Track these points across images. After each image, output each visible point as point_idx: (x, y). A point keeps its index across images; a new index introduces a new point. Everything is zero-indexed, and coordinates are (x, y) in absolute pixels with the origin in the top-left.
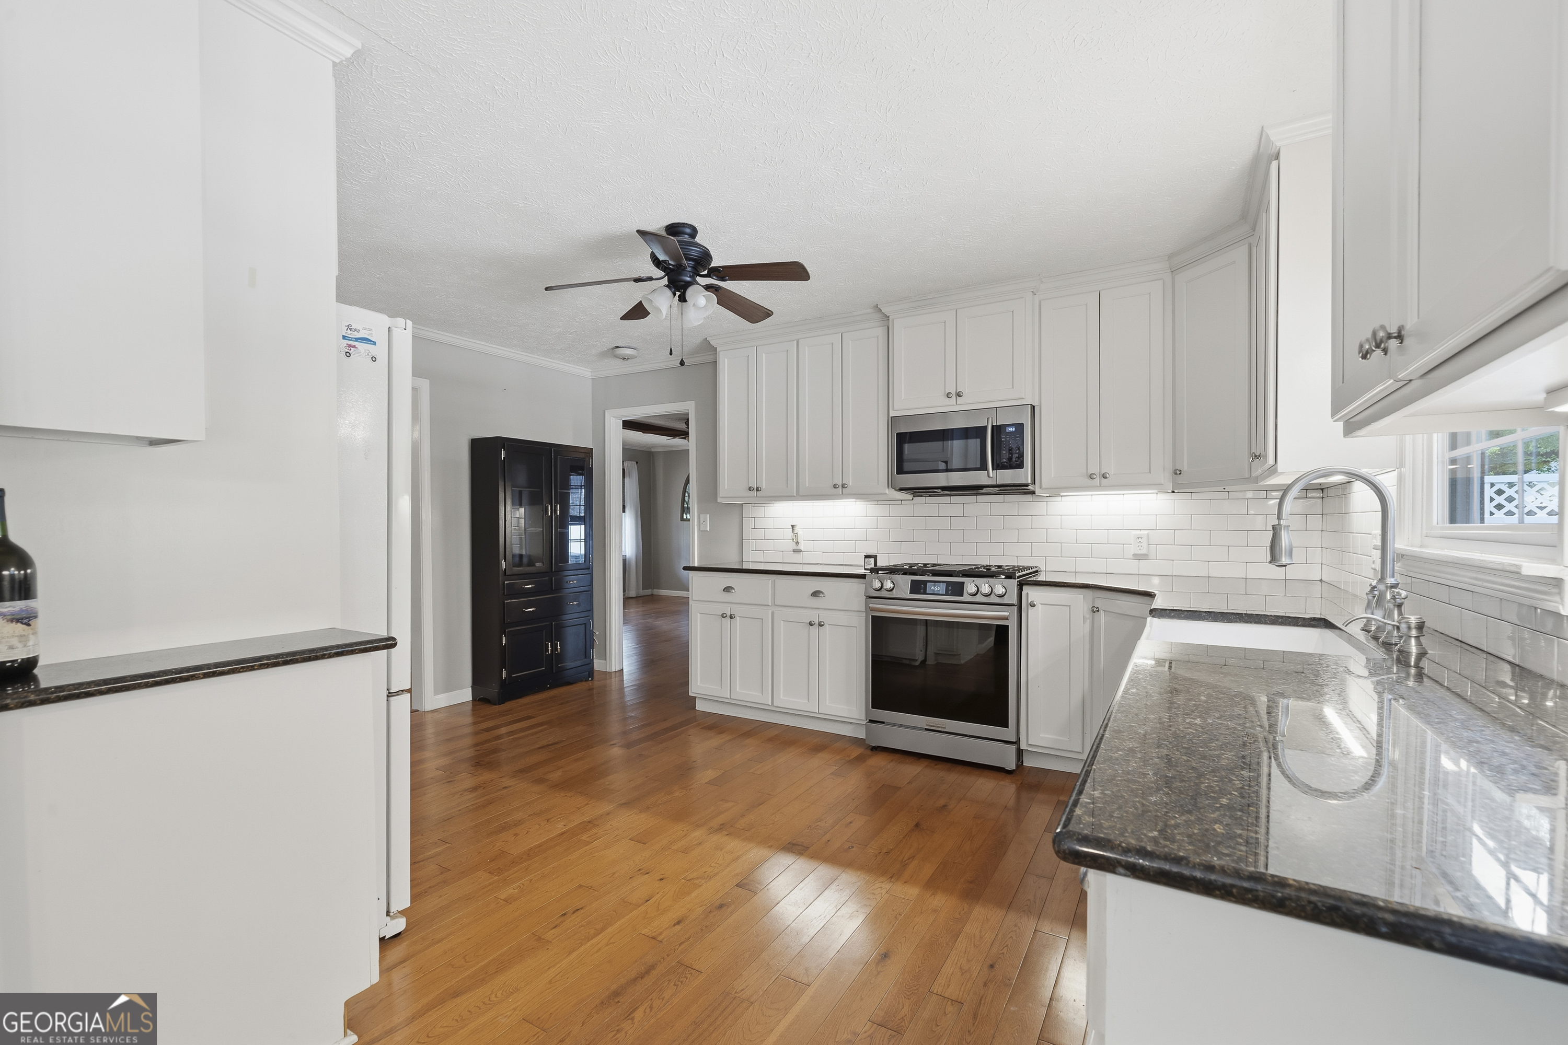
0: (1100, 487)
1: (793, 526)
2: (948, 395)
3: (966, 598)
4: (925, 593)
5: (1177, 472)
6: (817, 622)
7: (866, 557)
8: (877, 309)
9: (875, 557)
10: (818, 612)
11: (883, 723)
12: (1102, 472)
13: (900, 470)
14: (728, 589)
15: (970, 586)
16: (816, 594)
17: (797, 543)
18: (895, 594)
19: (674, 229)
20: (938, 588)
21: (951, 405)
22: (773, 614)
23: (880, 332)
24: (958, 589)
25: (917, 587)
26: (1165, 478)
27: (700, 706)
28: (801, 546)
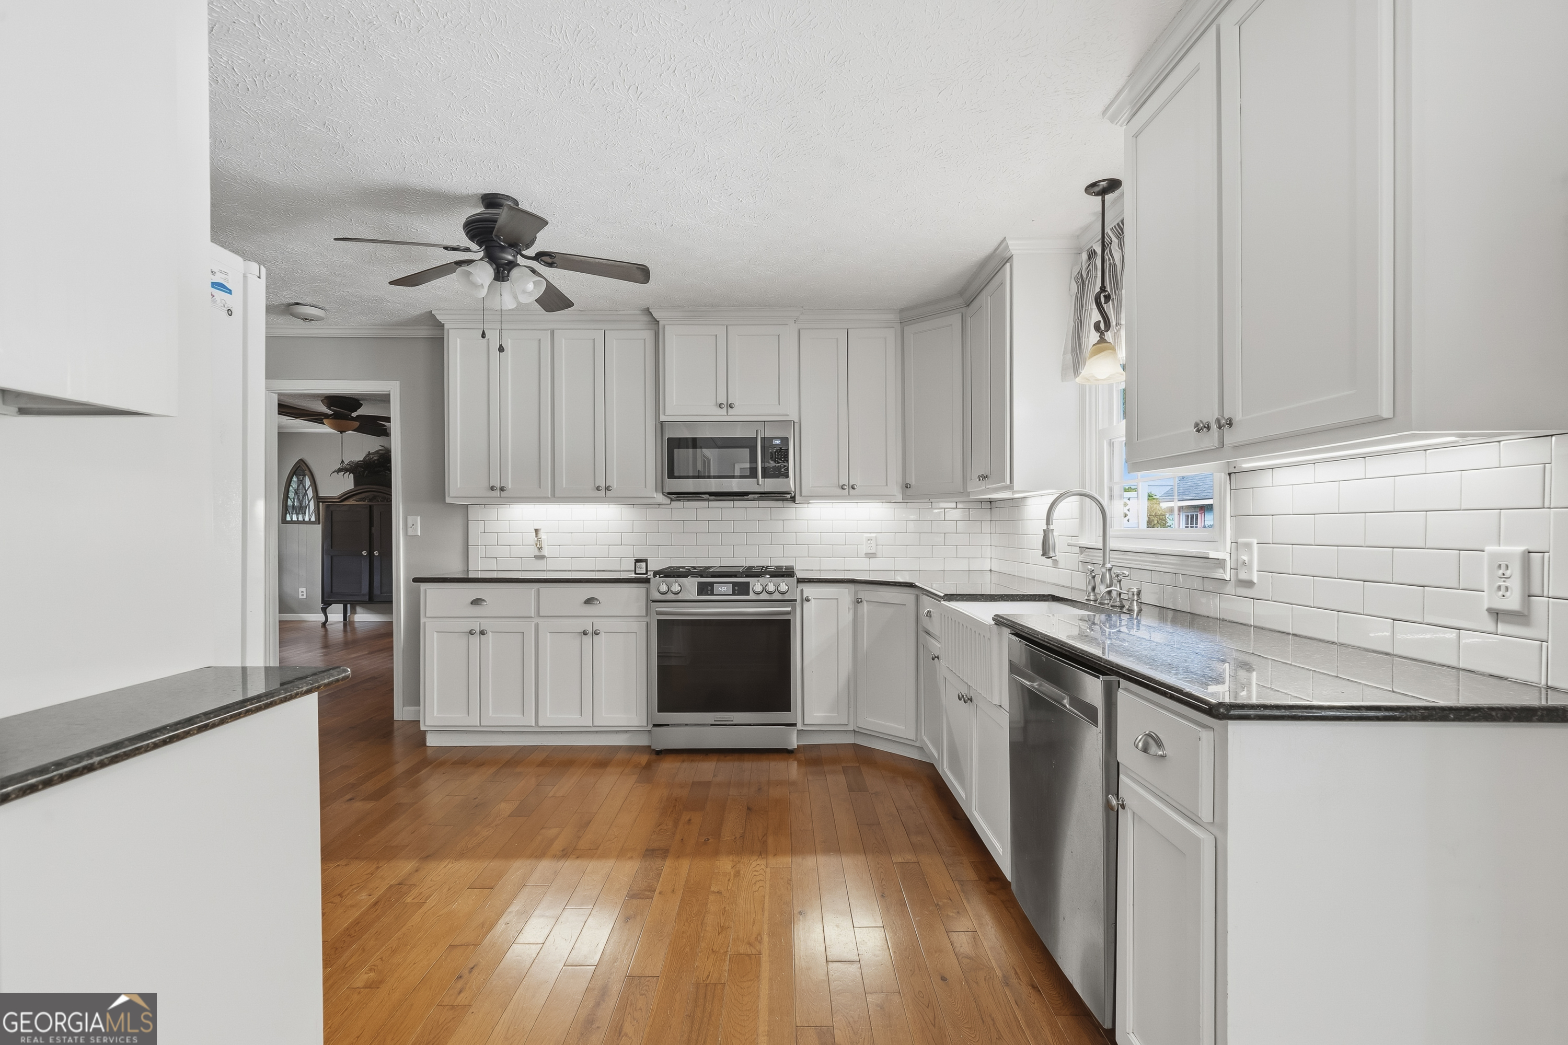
0: (849, 497)
1: (537, 531)
2: (720, 406)
3: (752, 596)
4: (712, 594)
5: (907, 486)
6: (590, 630)
7: (637, 561)
8: (648, 312)
9: (646, 561)
10: (591, 620)
11: (668, 725)
12: (851, 484)
13: (671, 475)
14: (476, 602)
15: (756, 585)
16: (589, 601)
17: (540, 549)
18: (680, 597)
19: (492, 201)
20: (723, 588)
21: (721, 415)
22: (537, 626)
23: (648, 335)
24: (743, 589)
25: (704, 589)
26: (895, 490)
27: (432, 741)
28: (545, 552)
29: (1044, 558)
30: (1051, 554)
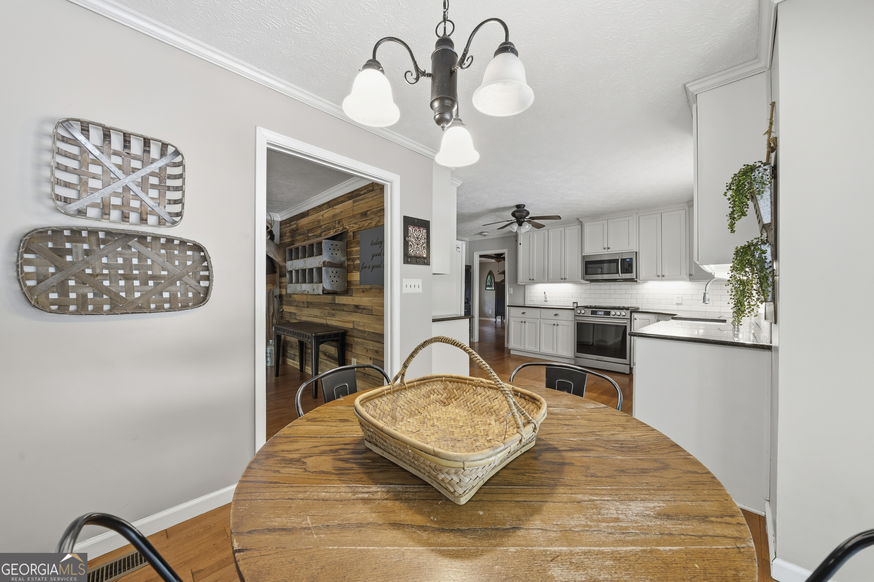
0: (662, 280)
1: (545, 293)
2: (604, 249)
3: (611, 316)
4: (596, 315)
5: (690, 275)
6: (556, 324)
7: (574, 303)
8: (578, 219)
9: (577, 303)
10: (556, 321)
11: (580, 358)
12: (663, 275)
13: (586, 274)
14: (523, 313)
15: (613, 312)
16: (556, 315)
17: (546, 298)
18: (585, 315)
20: (601, 313)
21: (606, 252)
22: (540, 321)
23: (579, 227)
24: (608, 313)
25: (593, 313)
26: (687, 277)
27: (512, 352)
28: (548, 299)
29: (704, 304)
30: (707, 302)
